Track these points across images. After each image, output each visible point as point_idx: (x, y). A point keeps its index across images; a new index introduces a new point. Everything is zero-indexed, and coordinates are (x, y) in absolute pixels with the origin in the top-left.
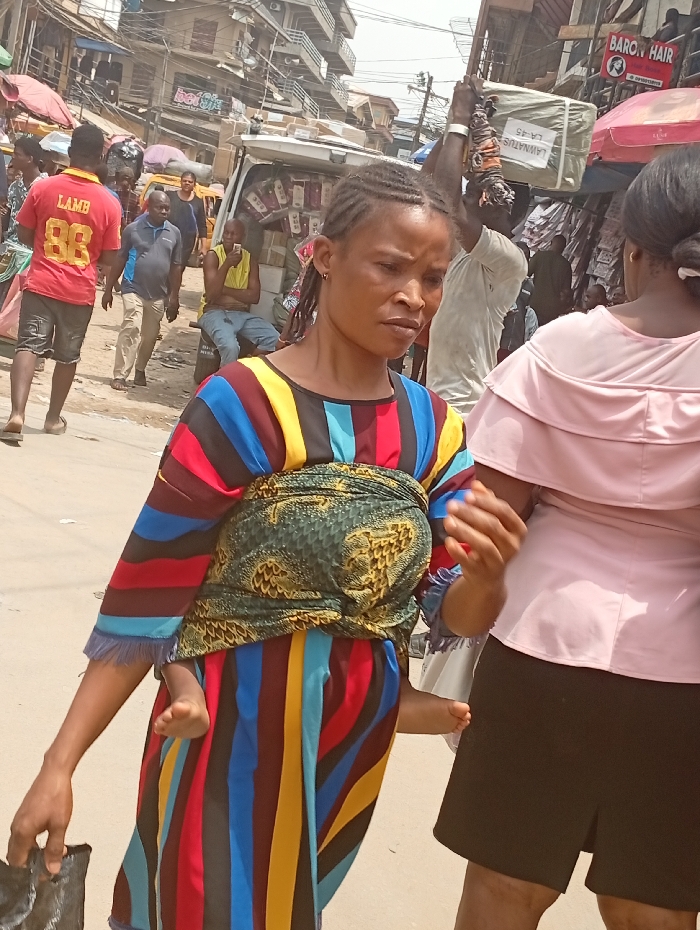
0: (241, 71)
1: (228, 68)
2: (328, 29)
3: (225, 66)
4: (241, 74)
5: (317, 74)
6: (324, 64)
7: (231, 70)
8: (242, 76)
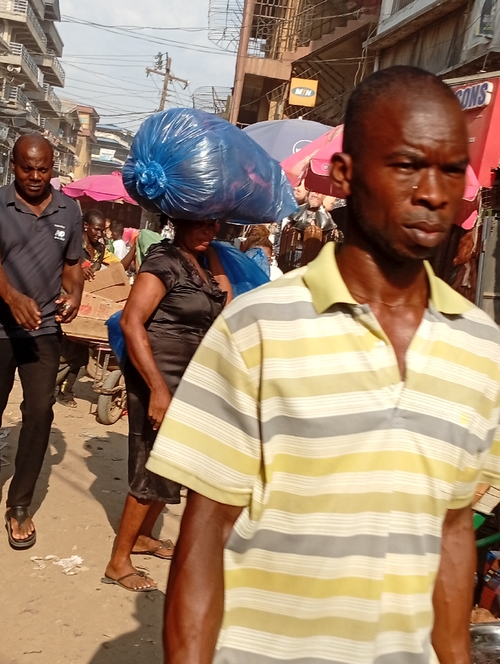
2: (42, 43)
6: (40, 76)
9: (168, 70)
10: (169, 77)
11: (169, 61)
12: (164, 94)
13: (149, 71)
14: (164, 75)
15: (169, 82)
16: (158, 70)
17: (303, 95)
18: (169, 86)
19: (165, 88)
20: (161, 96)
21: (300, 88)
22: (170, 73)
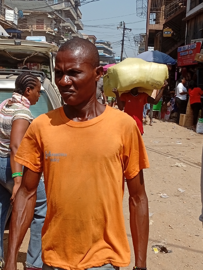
0: (54, 33)
1: (49, 33)
2: (75, 16)
3: (48, 32)
4: (54, 34)
5: (74, 31)
6: (76, 28)
7: (51, 33)
8: (54, 35)
10: (125, 29)
11: (124, 23)
16: (121, 27)
17: (167, 33)
18: (125, 32)
20: (123, 35)
21: (166, 32)
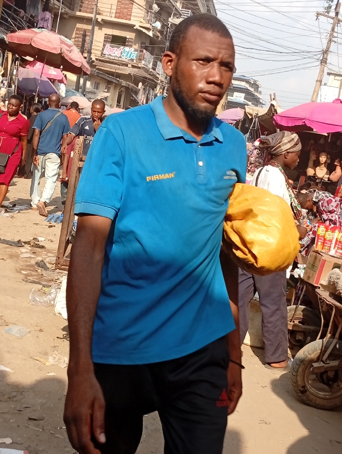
9: (337, 14)
12: (332, 35)
13: (318, 14)
14: (333, 18)
15: (336, 24)
19: (333, 30)
22: (339, 17)
